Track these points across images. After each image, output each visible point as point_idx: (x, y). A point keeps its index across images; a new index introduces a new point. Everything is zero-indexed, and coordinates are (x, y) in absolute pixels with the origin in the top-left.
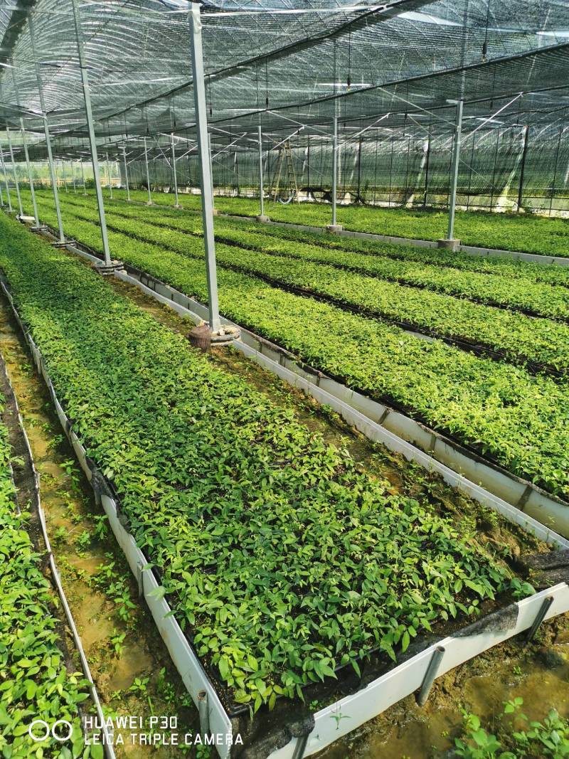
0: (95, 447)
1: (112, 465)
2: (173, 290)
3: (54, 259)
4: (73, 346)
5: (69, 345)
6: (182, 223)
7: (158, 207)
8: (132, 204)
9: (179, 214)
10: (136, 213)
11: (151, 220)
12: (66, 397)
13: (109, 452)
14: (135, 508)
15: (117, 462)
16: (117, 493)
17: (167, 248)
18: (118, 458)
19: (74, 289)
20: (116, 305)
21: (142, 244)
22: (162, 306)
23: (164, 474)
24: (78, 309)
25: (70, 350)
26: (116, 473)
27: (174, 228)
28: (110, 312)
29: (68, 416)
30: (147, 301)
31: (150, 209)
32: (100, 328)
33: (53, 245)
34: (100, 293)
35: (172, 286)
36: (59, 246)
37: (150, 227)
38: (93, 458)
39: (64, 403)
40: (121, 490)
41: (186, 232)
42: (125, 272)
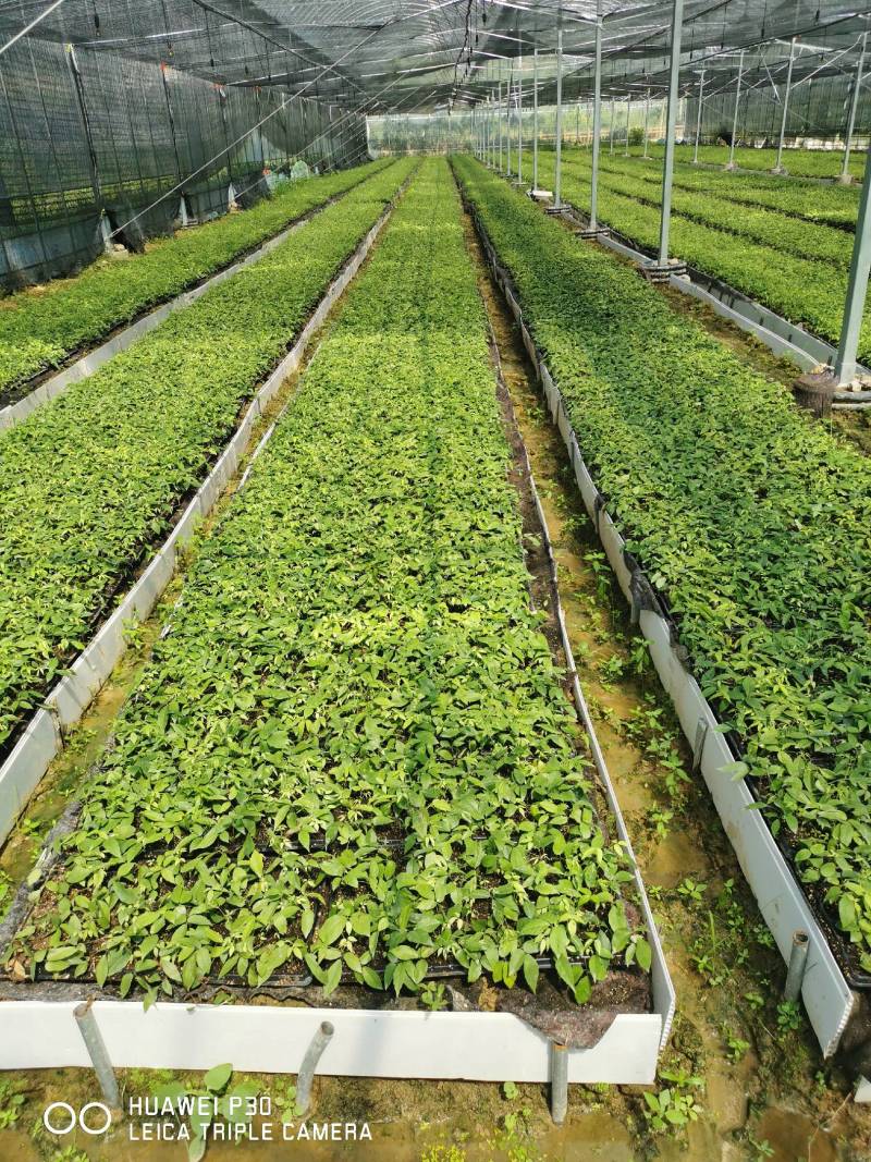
0: (639, 539)
1: (665, 569)
2: (765, 311)
3: (579, 255)
4: (608, 386)
5: (602, 385)
6: (784, 199)
7: (744, 173)
8: (701, 169)
9: (778, 184)
10: (706, 183)
11: (731, 194)
12: (597, 461)
13: (660, 550)
14: (701, 639)
15: (673, 566)
16: (670, 612)
17: (757, 241)
18: (673, 560)
19: (611, 302)
20: (673, 330)
21: (715, 234)
22: (744, 336)
23: (747, 599)
24: (614, 332)
25: (603, 392)
26: (669, 582)
27: (769, 208)
28: (664, 340)
29: (599, 489)
30: (721, 326)
31: (730, 175)
32: (648, 363)
33: (577, 235)
34: (648, 310)
35: (763, 305)
36: (586, 237)
37: (729, 206)
38: (635, 555)
39: (594, 469)
40: (677, 608)
41: (790, 214)
42: (687, 278)
